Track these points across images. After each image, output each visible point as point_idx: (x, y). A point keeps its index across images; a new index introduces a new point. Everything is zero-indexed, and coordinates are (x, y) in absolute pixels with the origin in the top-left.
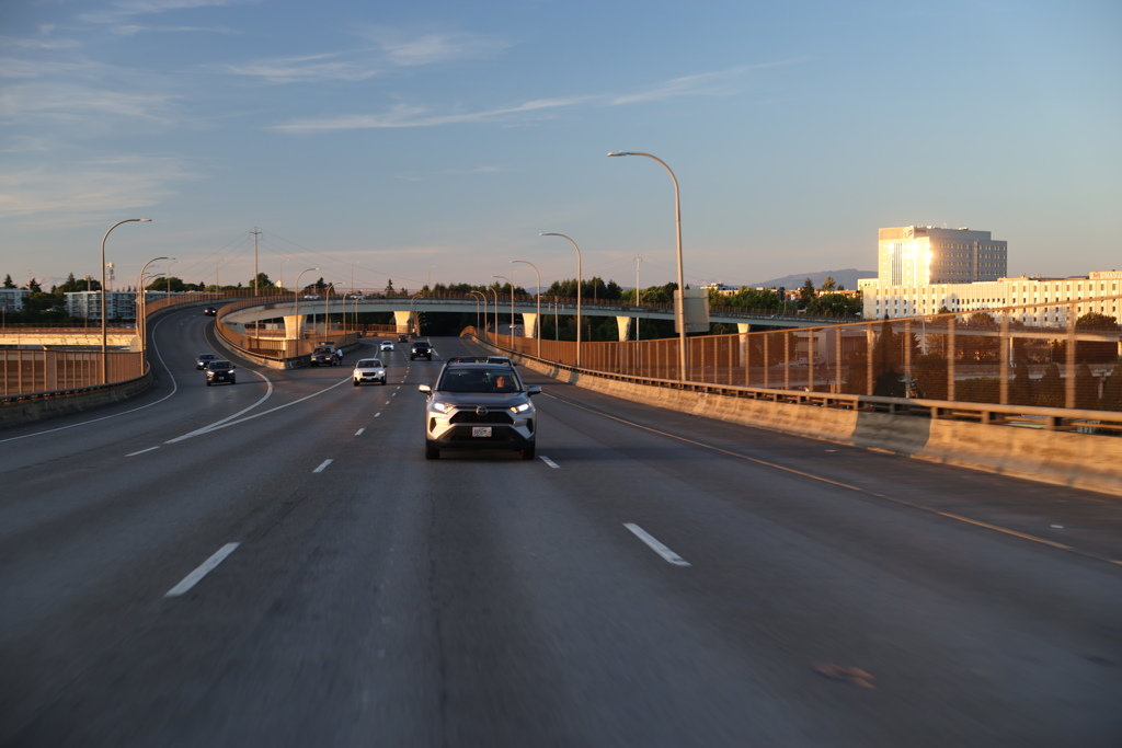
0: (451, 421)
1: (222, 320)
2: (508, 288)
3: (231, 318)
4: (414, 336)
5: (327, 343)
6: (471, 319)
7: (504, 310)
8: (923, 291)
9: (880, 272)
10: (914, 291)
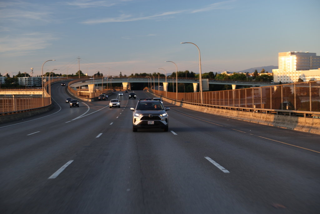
0: (141, 119)
1: (70, 86)
4: (129, 90)
5: (103, 93)
6: (147, 85)
8: (293, 73)
9: (280, 67)
10: (290, 73)
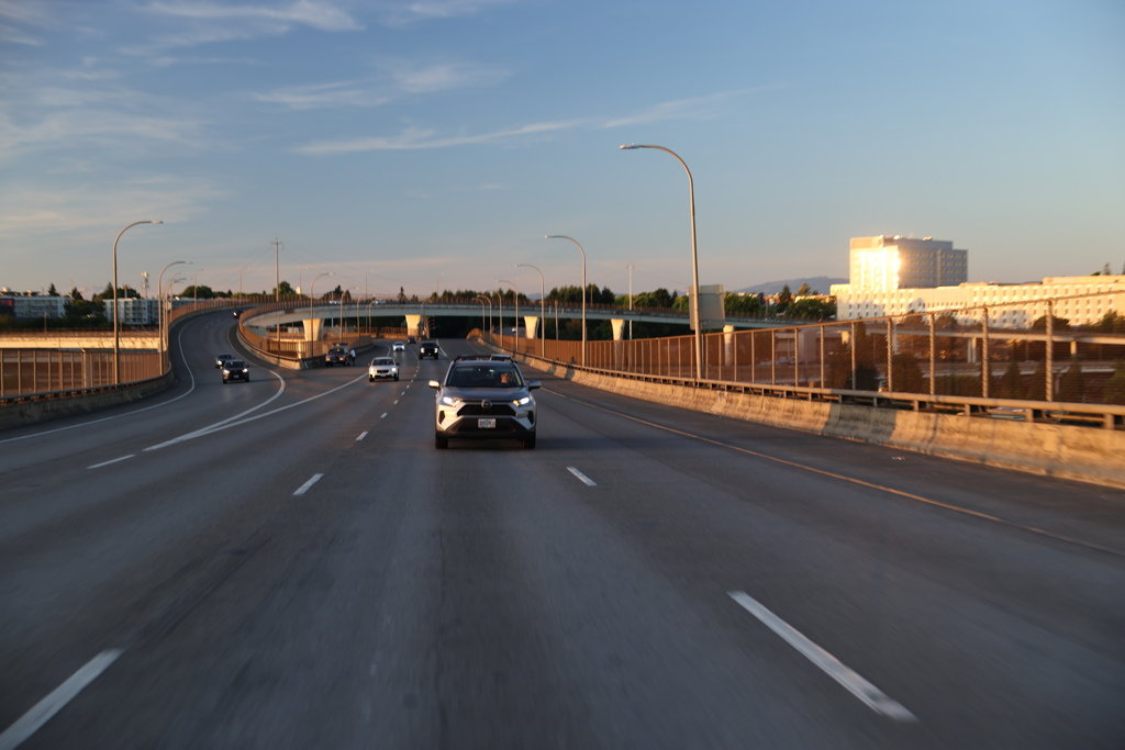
0: (459, 414)
1: (245, 324)
2: (510, 295)
3: (254, 322)
4: (424, 338)
5: (342, 344)
6: (477, 322)
7: (509, 314)
8: (893, 296)
9: (853, 278)
10: (884, 296)
